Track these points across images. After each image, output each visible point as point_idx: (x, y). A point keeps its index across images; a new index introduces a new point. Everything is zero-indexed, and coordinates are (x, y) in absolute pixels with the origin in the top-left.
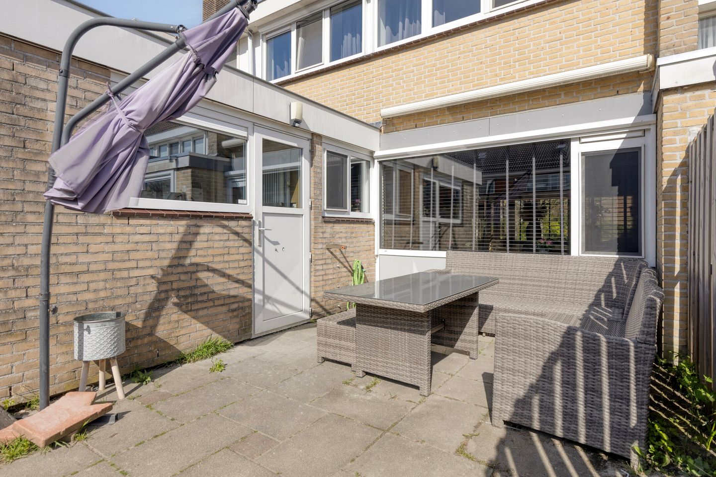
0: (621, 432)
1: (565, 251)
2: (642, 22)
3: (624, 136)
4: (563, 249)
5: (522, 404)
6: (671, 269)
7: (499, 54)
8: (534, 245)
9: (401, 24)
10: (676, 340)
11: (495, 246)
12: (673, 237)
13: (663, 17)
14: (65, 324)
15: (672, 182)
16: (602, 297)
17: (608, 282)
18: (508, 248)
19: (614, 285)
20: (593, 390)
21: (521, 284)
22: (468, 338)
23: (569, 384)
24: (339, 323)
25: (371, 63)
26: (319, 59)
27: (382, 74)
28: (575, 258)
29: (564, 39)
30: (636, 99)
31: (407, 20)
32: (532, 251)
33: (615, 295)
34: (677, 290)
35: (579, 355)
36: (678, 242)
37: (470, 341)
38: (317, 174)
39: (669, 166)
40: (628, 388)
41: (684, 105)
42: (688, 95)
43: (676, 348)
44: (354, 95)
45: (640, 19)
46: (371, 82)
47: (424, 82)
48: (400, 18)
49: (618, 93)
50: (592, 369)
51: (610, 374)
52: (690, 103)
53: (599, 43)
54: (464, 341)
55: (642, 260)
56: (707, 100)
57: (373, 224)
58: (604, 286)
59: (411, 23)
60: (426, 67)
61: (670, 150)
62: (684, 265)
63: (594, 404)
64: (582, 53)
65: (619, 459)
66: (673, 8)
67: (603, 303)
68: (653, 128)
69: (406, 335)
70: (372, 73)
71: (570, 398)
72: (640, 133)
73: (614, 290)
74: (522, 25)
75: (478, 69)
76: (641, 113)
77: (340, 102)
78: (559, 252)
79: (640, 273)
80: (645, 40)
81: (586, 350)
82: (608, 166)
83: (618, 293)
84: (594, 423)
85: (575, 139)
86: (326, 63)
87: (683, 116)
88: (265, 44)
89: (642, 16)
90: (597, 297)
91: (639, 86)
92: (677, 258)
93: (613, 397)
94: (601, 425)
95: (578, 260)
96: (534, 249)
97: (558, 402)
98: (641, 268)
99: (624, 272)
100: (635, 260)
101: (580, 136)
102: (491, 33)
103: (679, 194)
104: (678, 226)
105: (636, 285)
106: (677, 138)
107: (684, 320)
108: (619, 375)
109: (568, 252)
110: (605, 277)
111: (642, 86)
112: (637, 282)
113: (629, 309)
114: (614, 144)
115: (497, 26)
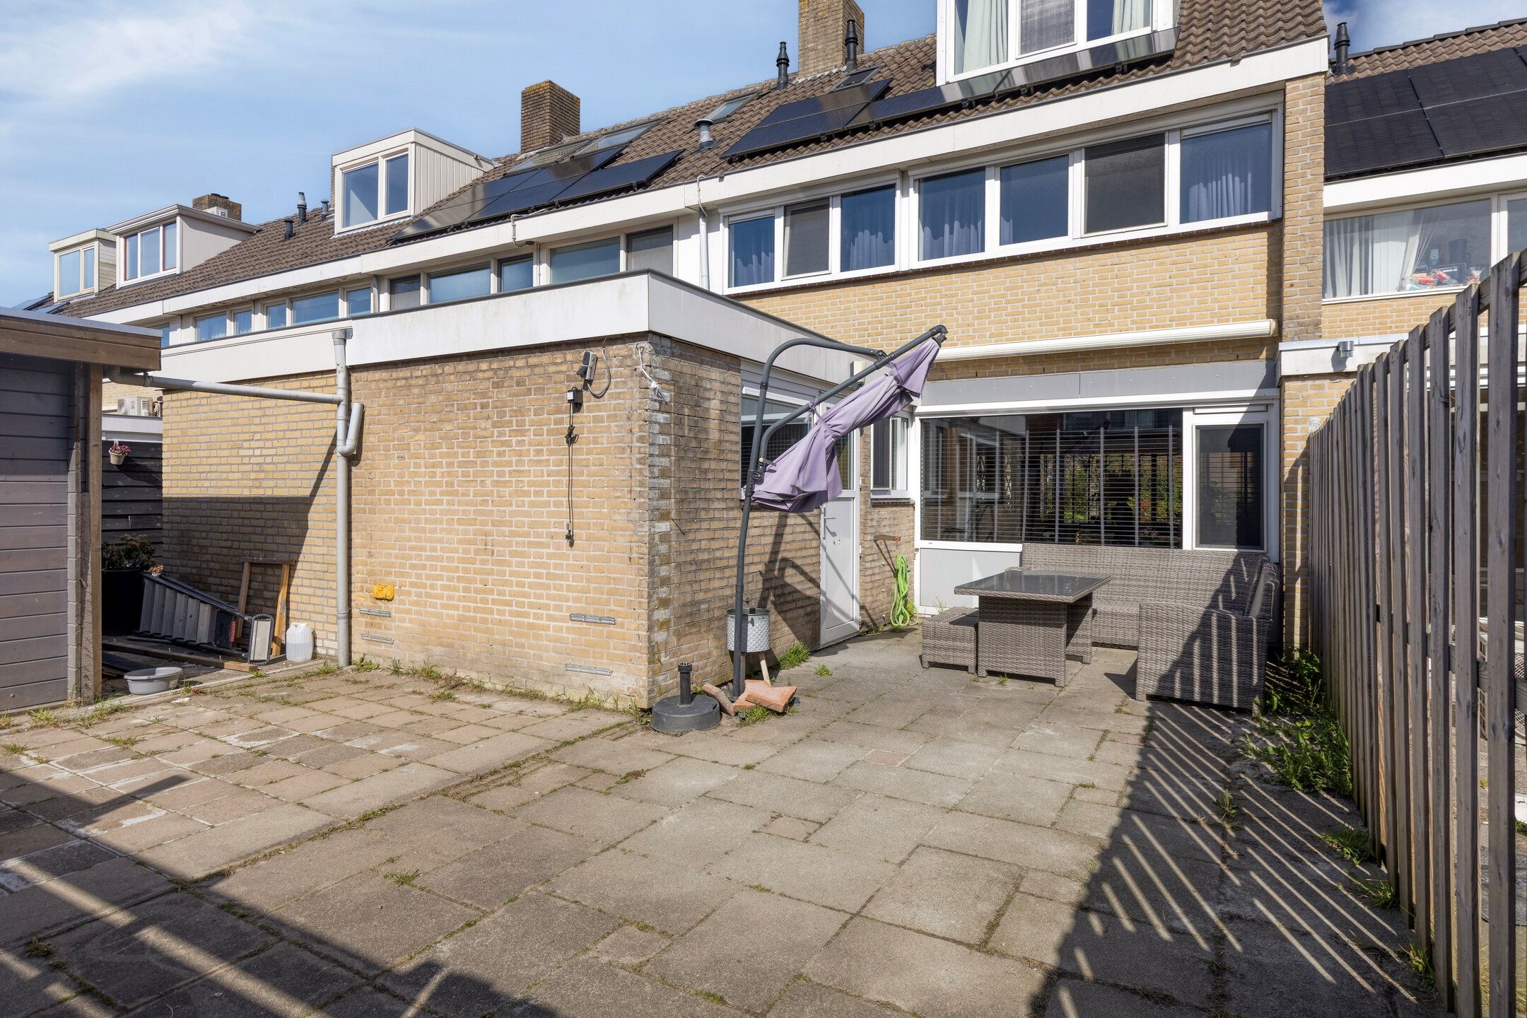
0: (1246, 690)
1: (1175, 544)
2: (1264, 279)
3: (1244, 409)
4: (1172, 542)
5: (1166, 679)
6: (1293, 564)
7: (1093, 292)
8: (1137, 536)
9: (947, 227)
10: (1297, 638)
11: (1084, 537)
12: (1295, 530)
13: (1286, 283)
14: (719, 619)
15: (1293, 472)
16: (1220, 598)
17: (1226, 580)
18: (1103, 540)
19: (1233, 584)
20: (1225, 659)
21: (1124, 585)
22: (1080, 641)
23: (1206, 656)
24: (951, 623)
25: (908, 281)
26: (823, 265)
27: (925, 298)
28: (1189, 552)
29: (1175, 286)
30: (1258, 368)
31: (957, 224)
32: (1134, 543)
33: (1234, 595)
34: (1298, 585)
35: (1215, 631)
36: (1299, 536)
37: (1083, 645)
38: (865, 444)
39: (1291, 455)
40: (1252, 654)
41: (1305, 393)
42: (1309, 383)
43: (1297, 645)
44: (881, 322)
45: (1262, 274)
46: (907, 307)
47: (989, 317)
48: (947, 219)
49: (1238, 358)
50: (1224, 642)
51: (1238, 645)
52: (1311, 392)
53: (1216, 296)
54: (1076, 644)
55: (1264, 554)
56: (1327, 390)
57: (913, 505)
58: (1222, 586)
59: (962, 227)
60: (993, 297)
61: (1292, 439)
62: (1305, 559)
63: (1225, 671)
64: (1196, 305)
65: (1244, 711)
66: (1295, 276)
67: (1221, 604)
68: (1276, 403)
69: (1041, 629)
70: (910, 295)
71: (1206, 667)
72: (1262, 408)
73: (1233, 590)
74: (1123, 260)
75: (1064, 309)
76: (1263, 386)
77: (857, 330)
78: (1167, 545)
79: (1261, 567)
80: (1268, 300)
81: (1219, 627)
82: (1226, 444)
83: (1237, 593)
84: (1225, 686)
85: (1188, 409)
86: (835, 272)
87: (1304, 404)
88: (727, 229)
89: (1265, 272)
90: (1215, 599)
91: (1261, 352)
92: (1299, 553)
93: (1240, 663)
94: (1230, 686)
95: (1191, 555)
96: (1137, 541)
97: (1197, 672)
98: (1262, 563)
99: (1244, 569)
100: (1257, 555)
101: (1193, 406)
102: (1082, 265)
103: (1300, 485)
104: (1299, 518)
105: (1258, 581)
106: (1299, 427)
107: (1304, 617)
108: (1245, 645)
109: (1179, 545)
110: (1223, 575)
111: (1264, 352)
112: (1259, 577)
113: (1250, 607)
114: (1233, 418)
115: (1091, 257)
